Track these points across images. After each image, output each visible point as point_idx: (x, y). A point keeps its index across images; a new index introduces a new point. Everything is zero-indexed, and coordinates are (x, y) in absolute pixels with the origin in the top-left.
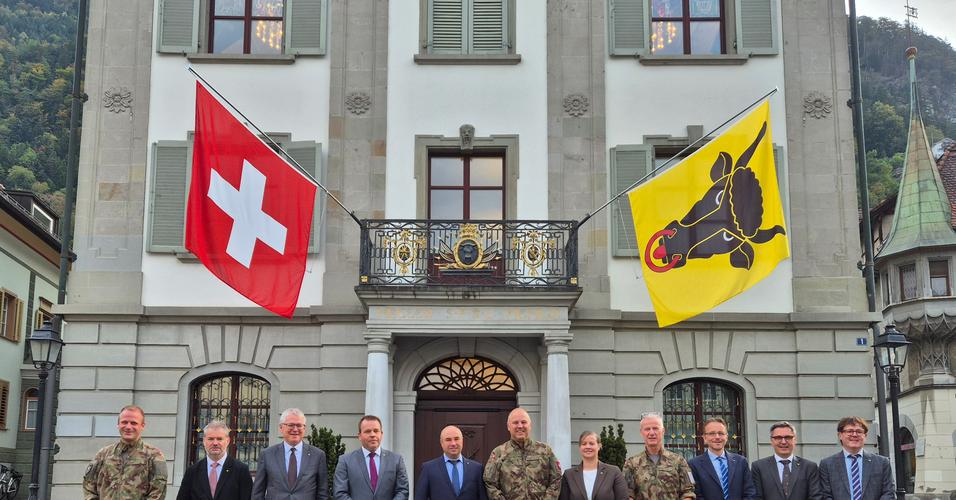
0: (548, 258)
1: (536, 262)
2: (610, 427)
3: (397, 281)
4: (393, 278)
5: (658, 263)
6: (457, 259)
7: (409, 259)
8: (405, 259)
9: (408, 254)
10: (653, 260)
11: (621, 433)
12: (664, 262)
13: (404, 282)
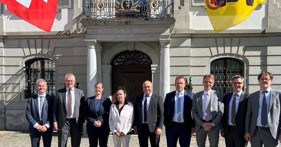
0: (161, 5)
1: (156, 8)
2: (186, 78)
3: (98, 18)
4: (96, 16)
5: (213, 6)
6: (122, 7)
7: (103, 8)
8: (101, 8)
9: (102, 5)
10: (210, 4)
11: (190, 80)
12: (216, 5)
13: (101, 18)
